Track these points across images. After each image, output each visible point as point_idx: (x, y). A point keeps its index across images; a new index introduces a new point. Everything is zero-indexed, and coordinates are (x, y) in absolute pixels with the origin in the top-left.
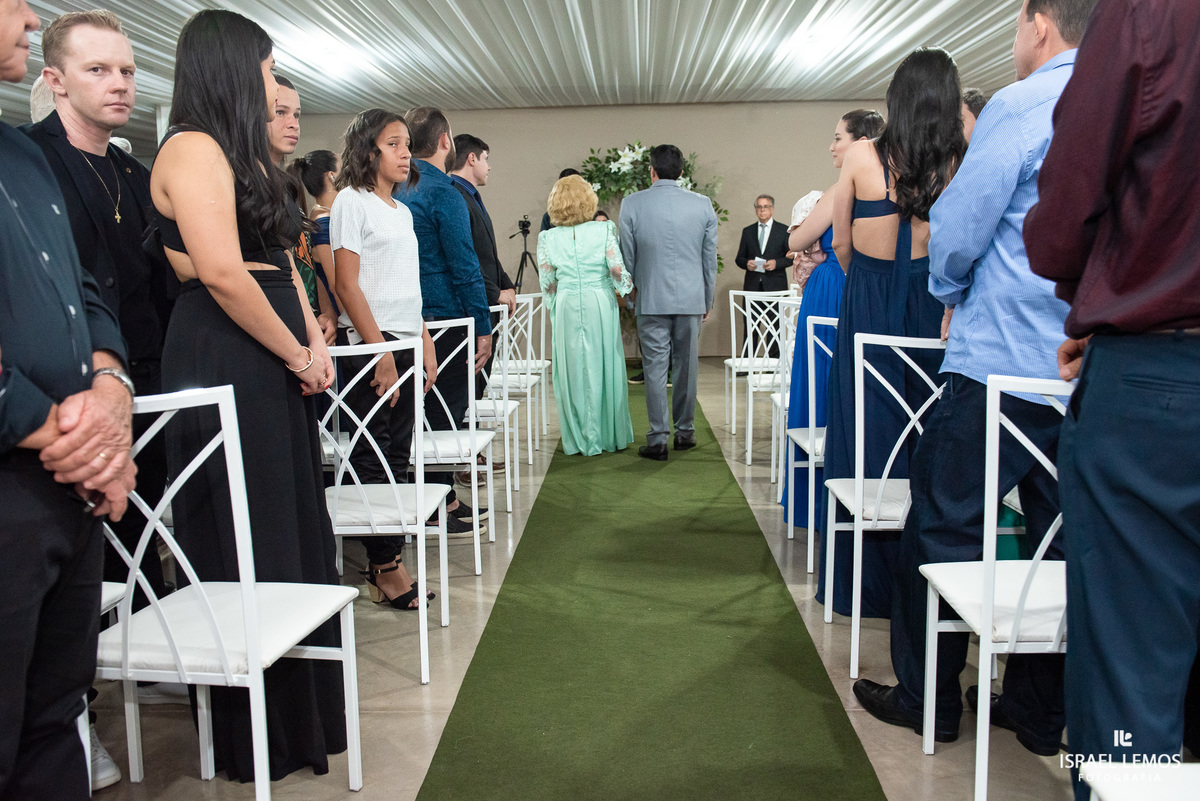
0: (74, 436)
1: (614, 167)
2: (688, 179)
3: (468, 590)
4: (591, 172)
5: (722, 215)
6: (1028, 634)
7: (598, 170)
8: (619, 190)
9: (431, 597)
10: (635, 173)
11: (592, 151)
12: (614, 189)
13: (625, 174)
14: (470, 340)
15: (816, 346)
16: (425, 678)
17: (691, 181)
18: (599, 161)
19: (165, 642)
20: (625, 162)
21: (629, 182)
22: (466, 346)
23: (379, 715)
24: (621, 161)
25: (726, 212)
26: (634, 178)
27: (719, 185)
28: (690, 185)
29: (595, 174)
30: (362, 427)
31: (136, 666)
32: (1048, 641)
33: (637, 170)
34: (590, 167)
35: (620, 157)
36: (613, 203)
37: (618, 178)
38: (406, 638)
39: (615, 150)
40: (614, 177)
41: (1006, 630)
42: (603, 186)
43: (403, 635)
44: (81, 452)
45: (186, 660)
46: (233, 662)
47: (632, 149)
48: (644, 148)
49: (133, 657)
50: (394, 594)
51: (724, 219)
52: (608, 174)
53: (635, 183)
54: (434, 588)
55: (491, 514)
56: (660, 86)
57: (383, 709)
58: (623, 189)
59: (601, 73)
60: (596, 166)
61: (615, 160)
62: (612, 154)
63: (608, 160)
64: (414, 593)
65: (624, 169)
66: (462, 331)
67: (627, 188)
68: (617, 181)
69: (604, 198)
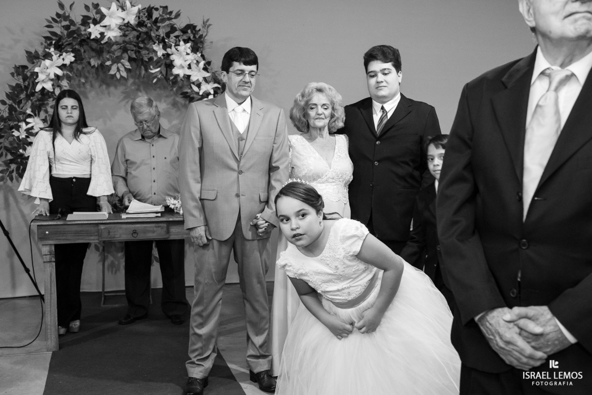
1: (94, 30)
2: (199, 54)
4: (60, 38)
7: (71, 34)
8: (102, 66)
10: (125, 42)
11: (61, 6)
12: (94, 62)
13: (110, 43)
17: (203, 56)
18: (73, 22)
20: (112, 25)
21: (118, 54)
24: (105, 22)
26: (125, 50)
28: (201, 63)
29: (65, 41)
33: (127, 39)
34: (59, 29)
35: (103, 17)
36: (92, 86)
37: (100, 47)
39: (96, 6)
40: (94, 45)
42: (78, 58)
47: (120, 6)
48: (138, 8)
52: (86, 40)
53: (126, 56)
58: (108, 63)
60: (67, 28)
61: (97, 21)
62: (93, 13)
63: (86, 21)
65: (108, 36)
67: (113, 62)
68: (99, 52)
69: (79, 74)
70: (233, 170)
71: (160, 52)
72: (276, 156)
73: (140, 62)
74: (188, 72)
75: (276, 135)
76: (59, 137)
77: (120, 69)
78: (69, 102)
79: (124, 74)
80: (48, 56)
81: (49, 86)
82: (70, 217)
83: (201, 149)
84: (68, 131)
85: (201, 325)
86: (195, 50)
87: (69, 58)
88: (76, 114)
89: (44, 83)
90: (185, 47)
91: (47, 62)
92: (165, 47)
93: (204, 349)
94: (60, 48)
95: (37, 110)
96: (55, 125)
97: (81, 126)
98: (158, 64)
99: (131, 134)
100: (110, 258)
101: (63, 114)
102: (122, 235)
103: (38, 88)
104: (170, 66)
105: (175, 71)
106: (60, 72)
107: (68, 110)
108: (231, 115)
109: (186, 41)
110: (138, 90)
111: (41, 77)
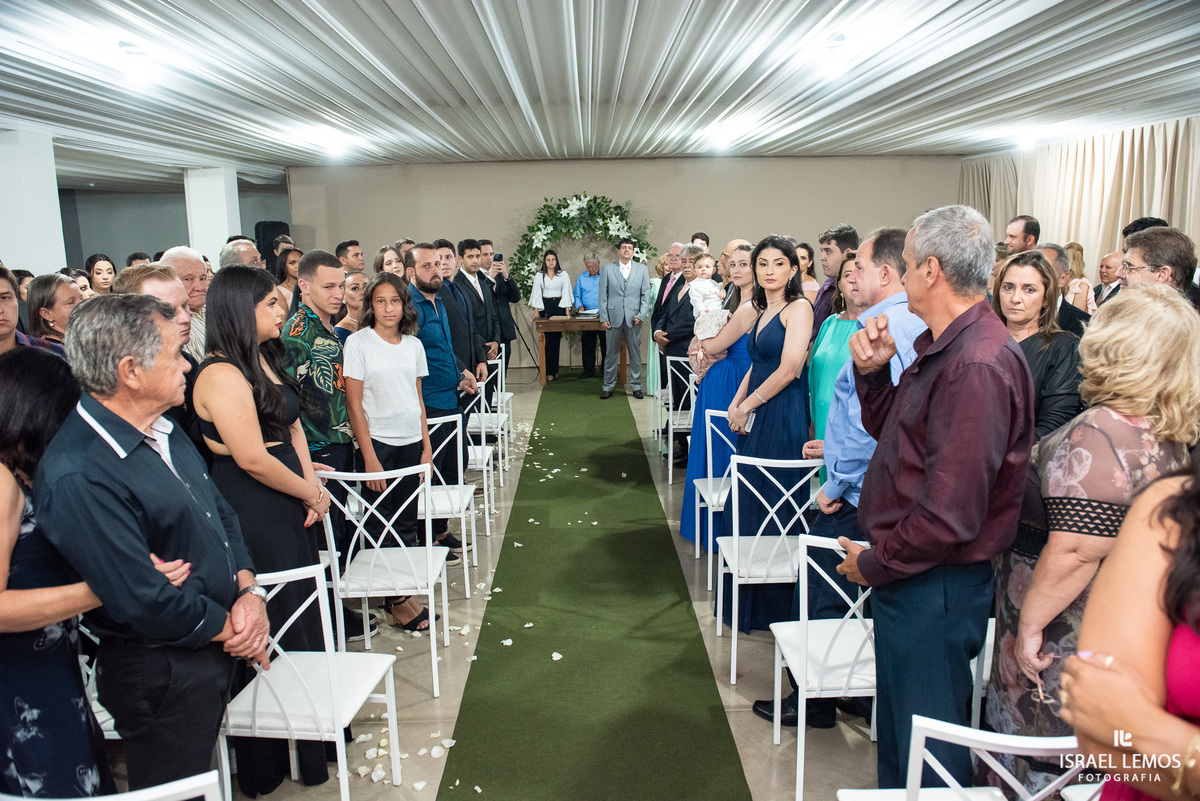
0: (245, 633)
1: (564, 212)
2: (624, 223)
3: (461, 612)
4: (545, 218)
5: (653, 251)
6: (827, 686)
7: (551, 215)
8: (568, 232)
9: (437, 617)
10: (581, 217)
11: (546, 200)
12: (564, 230)
13: (573, 219)
14: (459, 430)
15: (712, 430)
16: (437, 693)
17: (627, 224)
18: (552, 208)
19: (279, 711)
20: (573, 209)
21: (577, 225)
22: (456, 434)
23: (406, 724)
24: (570, 208)
25: (655, 249)
26: (581, 223)
27: (650, 226)
28: (626, 227)
29: (548, 220)
30: (389, 526)
31: (261, 728)
32: (840, 689)
33: (583, 215)
34: (545, 213)
35: (569, 205)
36: (562, 246)
37: (568, 221)
38: (419, 658)
39: (565, 199)
40: (564, 221)
41: (814, 684)
42: (555, 228)
43: (417, 655)
44: (248, 642)
45: (294, 724)
46: (325, 726)
47: (578, 198)
48: (588, 198)
49: (259, 722)
50: (406, 620)
51: (655, 255)
52: (560, 219)
53: (581, 226)
54: (439, 613)
55: (474, 546)
57: (409, 719)
58: (572, 231)
59: (552, 144)
60: (549, 212)
61: (565, 207)
62: (563, 203)
63: (559, 207)
64: (425, 615)
65: (572, 215)
66: (454, 424)
67: (575, 230)
68: (567, 224)
69: (556, 237)
70: (621, 295)
71: (601, 223)
72: (643, 288)
73: (590, 228)
74: (618, 234)
75: (643, 279)
76: (546, 276)
77: (578, 234)
78: (550, 257)
79: (580, 237)
80: (539, 230)
81: (539, 245)
82: (551, 318)
83: (608, 287)
84: (551, 272)
85: (609, 368)
86: (621, 219)
87: (550, 229)
88: (555, 262)
89: (537, 244)
90: (615, 219)
91: (539, 233)
92: (604, 218)
93: (610, 378)
94: (545, 223)
95: (533, 258)
96: (544, 270)
97: (557, 269)
98: (600, 229)
99: (584, 273)
100: (575, 346)
101: (548, 263)
102: (576, 328)
103: (534, 247)
104: (607, 229)
105: (611, 233)
106: (545, 238)
107: (551, 261)
108: (621, 270)
109: (616, 215)
110: (591, 241)
111: (536, 241)
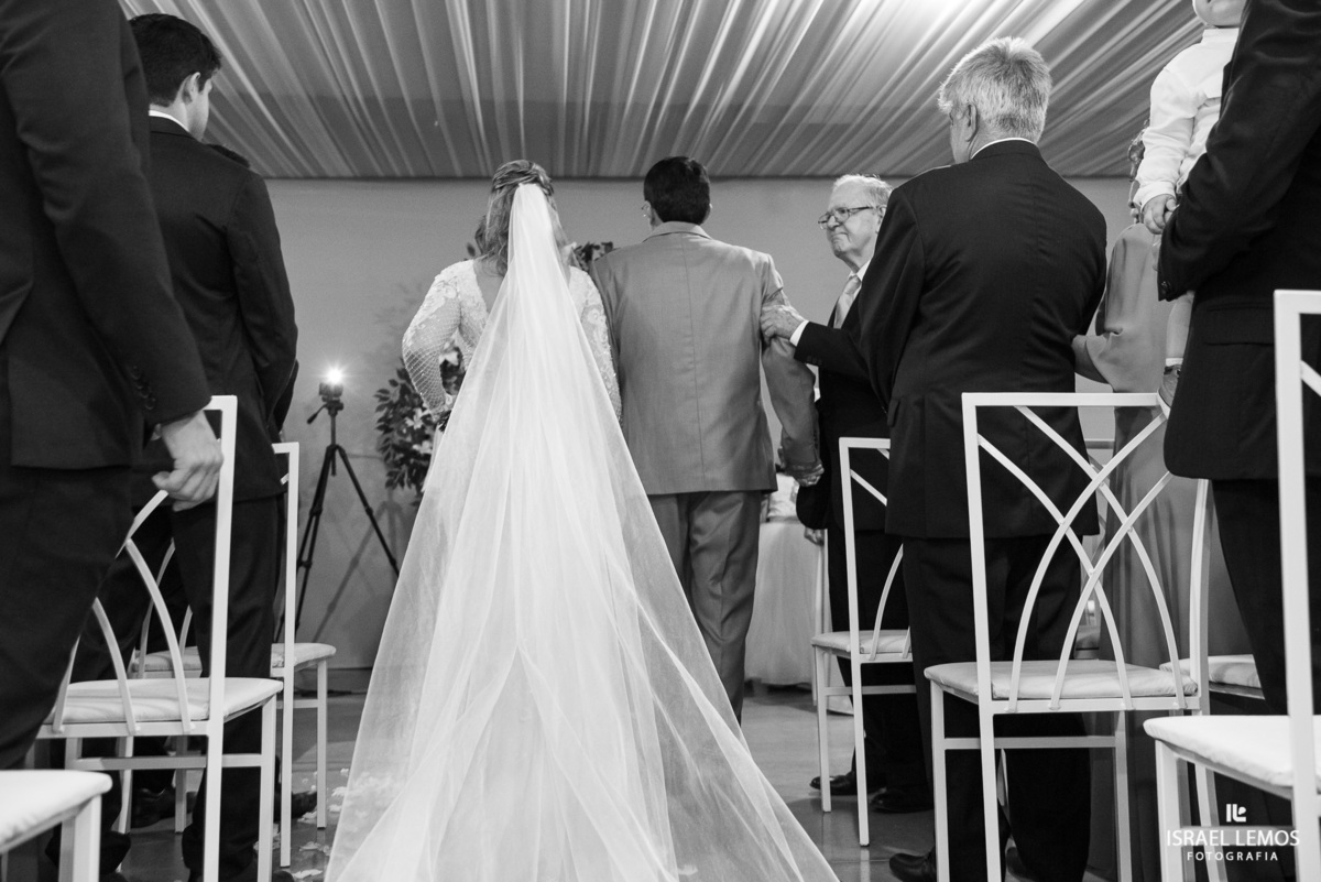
56: (607, 105)
